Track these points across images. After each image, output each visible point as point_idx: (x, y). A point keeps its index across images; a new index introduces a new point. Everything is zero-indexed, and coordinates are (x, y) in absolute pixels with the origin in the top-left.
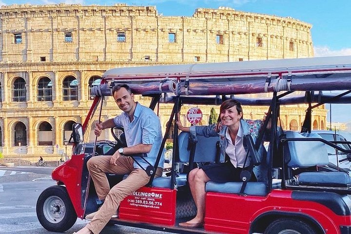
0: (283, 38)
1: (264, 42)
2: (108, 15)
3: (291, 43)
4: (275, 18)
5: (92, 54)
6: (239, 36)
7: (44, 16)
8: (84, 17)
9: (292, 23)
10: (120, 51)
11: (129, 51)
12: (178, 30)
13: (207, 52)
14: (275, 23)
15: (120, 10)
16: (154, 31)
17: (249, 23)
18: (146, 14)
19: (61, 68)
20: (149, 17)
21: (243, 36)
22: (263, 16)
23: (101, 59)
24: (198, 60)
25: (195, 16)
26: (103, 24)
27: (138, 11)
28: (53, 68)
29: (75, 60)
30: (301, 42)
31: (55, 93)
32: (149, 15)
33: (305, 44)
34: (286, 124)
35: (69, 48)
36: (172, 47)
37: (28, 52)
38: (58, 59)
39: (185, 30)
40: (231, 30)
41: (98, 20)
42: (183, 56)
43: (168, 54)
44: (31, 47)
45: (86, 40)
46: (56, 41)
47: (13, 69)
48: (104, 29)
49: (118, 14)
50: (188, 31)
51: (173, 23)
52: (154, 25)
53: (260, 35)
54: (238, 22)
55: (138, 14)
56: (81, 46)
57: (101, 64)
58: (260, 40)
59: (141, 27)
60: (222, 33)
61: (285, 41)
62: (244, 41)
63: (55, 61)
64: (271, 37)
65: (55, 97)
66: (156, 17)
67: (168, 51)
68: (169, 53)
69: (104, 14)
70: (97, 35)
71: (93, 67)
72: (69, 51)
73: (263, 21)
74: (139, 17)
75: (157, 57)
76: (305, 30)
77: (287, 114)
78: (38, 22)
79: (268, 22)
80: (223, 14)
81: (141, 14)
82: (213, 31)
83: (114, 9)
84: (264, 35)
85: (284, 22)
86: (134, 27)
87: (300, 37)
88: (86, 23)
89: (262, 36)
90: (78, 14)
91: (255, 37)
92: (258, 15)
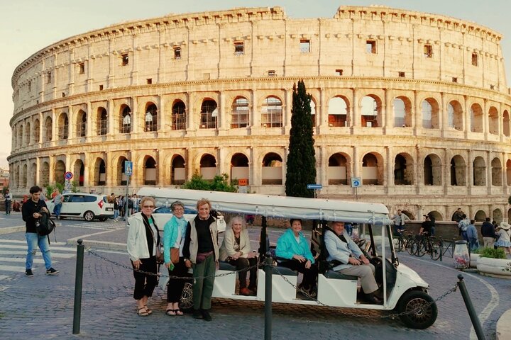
0: (462, 47)
1: (435, 51)
2: (222, 22)
3: (474, 56)
4: (451, 20)
5: (203, 72)
6: (399, 43)
7: (151, 30)
8: (195, 27)
9: (475, 29)
10: (236, 66)
11: (248, 65)
12: (313, 36)
13: (352, 64)
14: (451, 26)
15: (238, 15)
16: (280, 38)
17: (413, 25)
18: (271, 17)
19: (168, 90)
20: (275, 21)
21: (405, 42)
22: (432, 17)
23: (214, 77)
24: (341, 74)
25: (337, 16)
26: (218, 33)
27: (260, 14)
28: (159, 91)
29: (183, 80)
30: (488, 55)
31: (160, 121)
32: (274, 18)
33: (493, 59)
34: (469, 163)
35: (177, 66)
36: (304, 58)
37: (134, 74)
38: (165, 79)
39: (322, 35)
40: (387, 34)
41: (210, 29)
42: (319, 69)
43: (299, 67)
44: (137, 68)
45: (196, 55)
46: (163, 59)
47: (118, 95)
48: (217, 40)
49: (235, 20)
50: (326, 36)
51: (306, 27)
52: (281, 31)
53: (430, 42)
54: (397, 24)
55: (260, 18)
56: (190, 62)
57: (213, 82)
58: (429, 50)
59: (264, 34)
60: (375, 38)
61: (465, 51)
62: (407, 50)
63: (161, 82)
64: (446, 45)
65: (160, 126)
66: (284, 20)
67: (298, 63)
68: (301, 65)
69: (218, 21)
70: (210, 48)
71: (203, 88)
72: (177, 69)
73: (434, 24)
74: (262, 22)
75: (284, 71)
76: (494, 40)
77: (470, 148)
78: (145, 38)
79: (441, 25)
80: (375, 13)
81: (264, 18)
82: (362, 36)
83: (230, 13)
84: (436, 43)
85: (465, 26)
86: (255, 34)
87: (486, 49)
88: (196, 34)
89: (432, 43)
90: (188, 24)
91: (423, 45)
92: (426, 15)
